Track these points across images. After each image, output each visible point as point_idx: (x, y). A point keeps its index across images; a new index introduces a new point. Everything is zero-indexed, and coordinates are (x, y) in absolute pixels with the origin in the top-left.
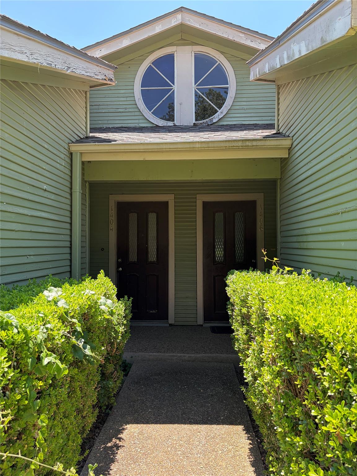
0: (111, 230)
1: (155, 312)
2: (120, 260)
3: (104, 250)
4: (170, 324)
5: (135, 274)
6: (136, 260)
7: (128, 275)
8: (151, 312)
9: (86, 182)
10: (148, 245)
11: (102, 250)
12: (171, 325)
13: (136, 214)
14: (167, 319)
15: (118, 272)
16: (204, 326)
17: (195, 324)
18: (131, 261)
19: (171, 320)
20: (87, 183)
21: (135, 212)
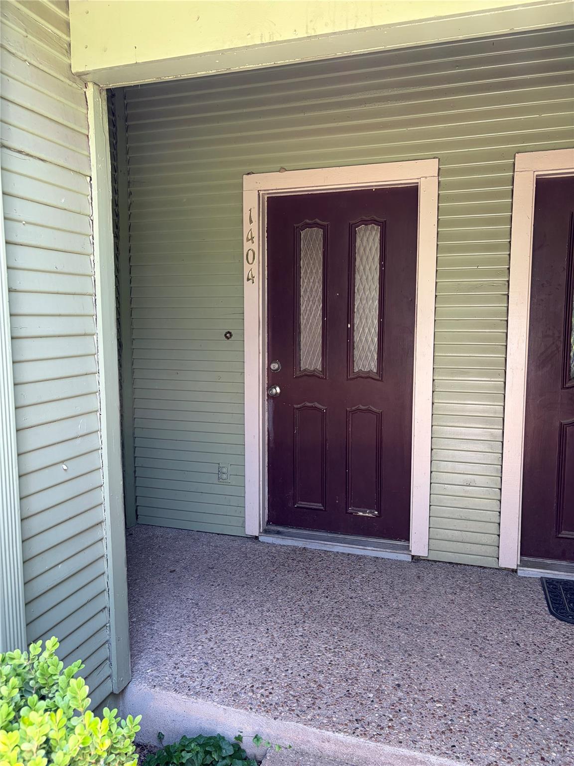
0: (248, 279)
1: (370, 515)
2: (275, 366)
3: (231, 335)
4: (413, 556)
5: (317, 405)
6: (319, 367)
7: (295, 406)
8: (361, 514)
9: (81, 78)
10: (353, 326)
11: (228, 338)
12: (416, 559)
13: (321, 231)
14: (408, 539)
15: (271, 397)
16: (520, 573)
17: (490, 562)
18: (305, 370)
19: (419, 543)
20: (90, 85)
21: (317, 225)
